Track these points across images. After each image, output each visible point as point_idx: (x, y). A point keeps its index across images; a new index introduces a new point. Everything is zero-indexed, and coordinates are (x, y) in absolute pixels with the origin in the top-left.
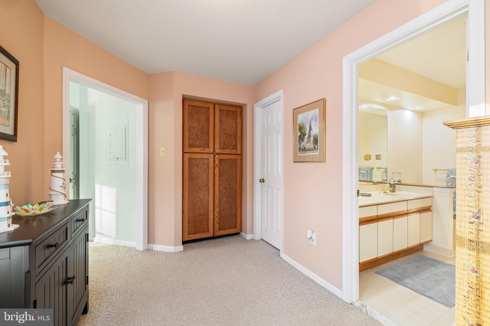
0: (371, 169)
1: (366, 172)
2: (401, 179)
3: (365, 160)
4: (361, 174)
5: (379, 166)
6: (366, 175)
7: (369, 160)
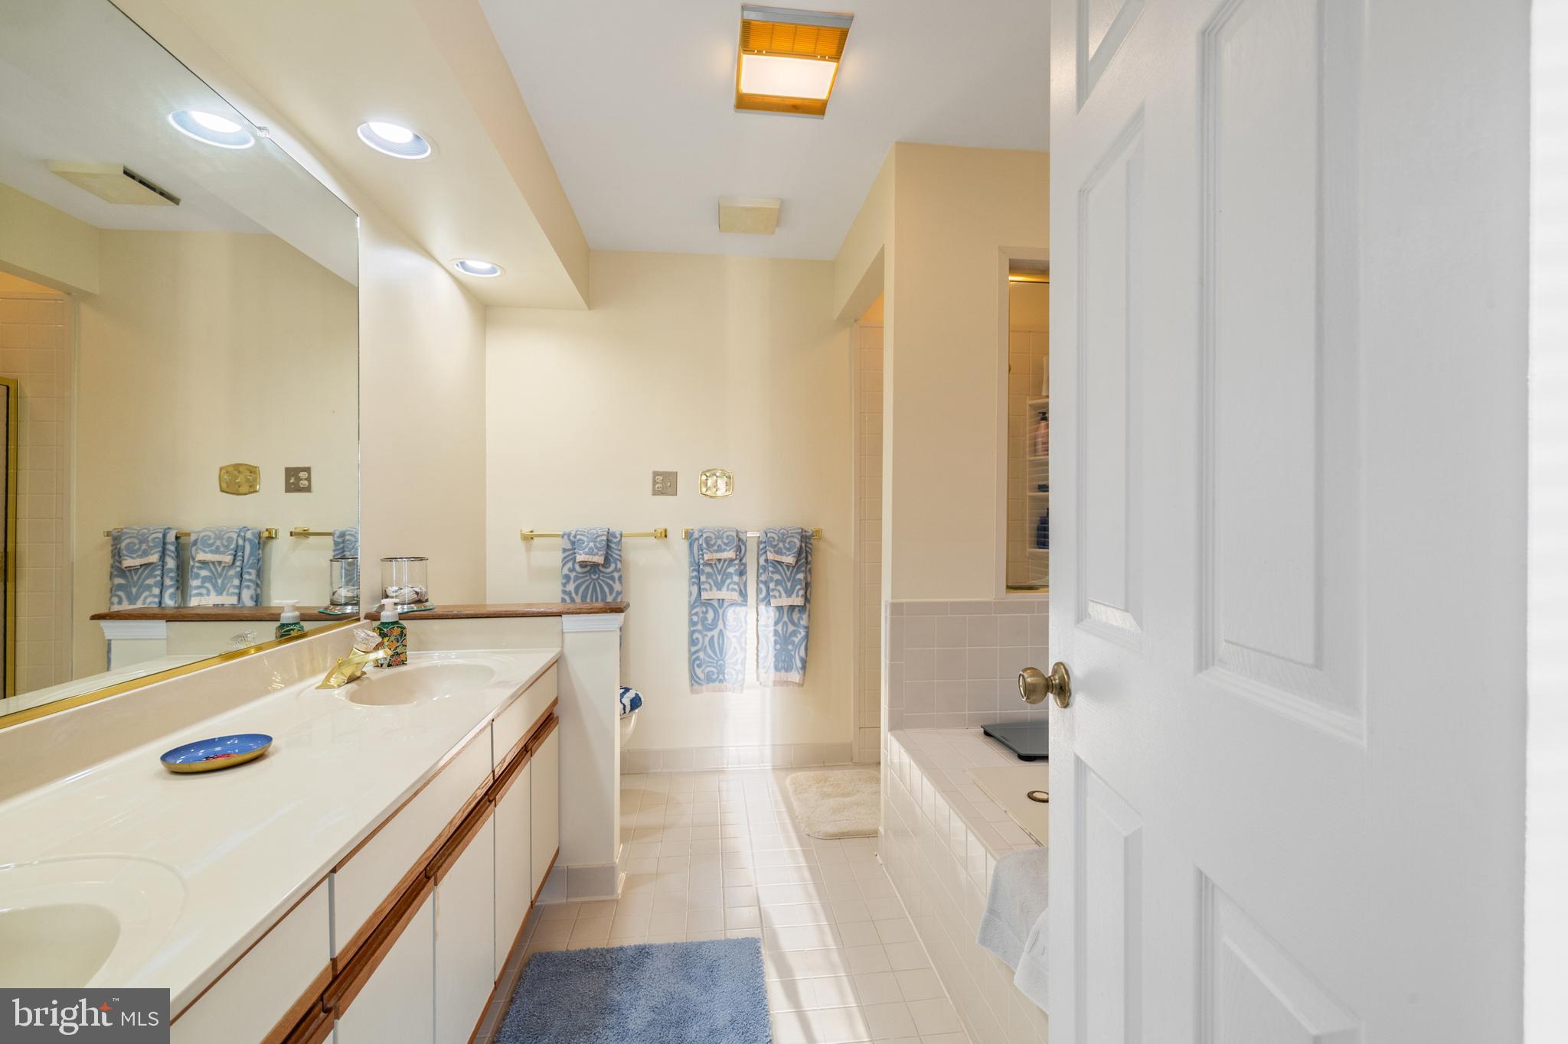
0: (260, 538)
1: (228, 559)
2: (427, 588)
3: (222, 491)
4: (200, 568)
5: (300, 525)
6: (232, 572)
7: (250, 493)
